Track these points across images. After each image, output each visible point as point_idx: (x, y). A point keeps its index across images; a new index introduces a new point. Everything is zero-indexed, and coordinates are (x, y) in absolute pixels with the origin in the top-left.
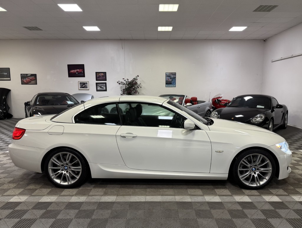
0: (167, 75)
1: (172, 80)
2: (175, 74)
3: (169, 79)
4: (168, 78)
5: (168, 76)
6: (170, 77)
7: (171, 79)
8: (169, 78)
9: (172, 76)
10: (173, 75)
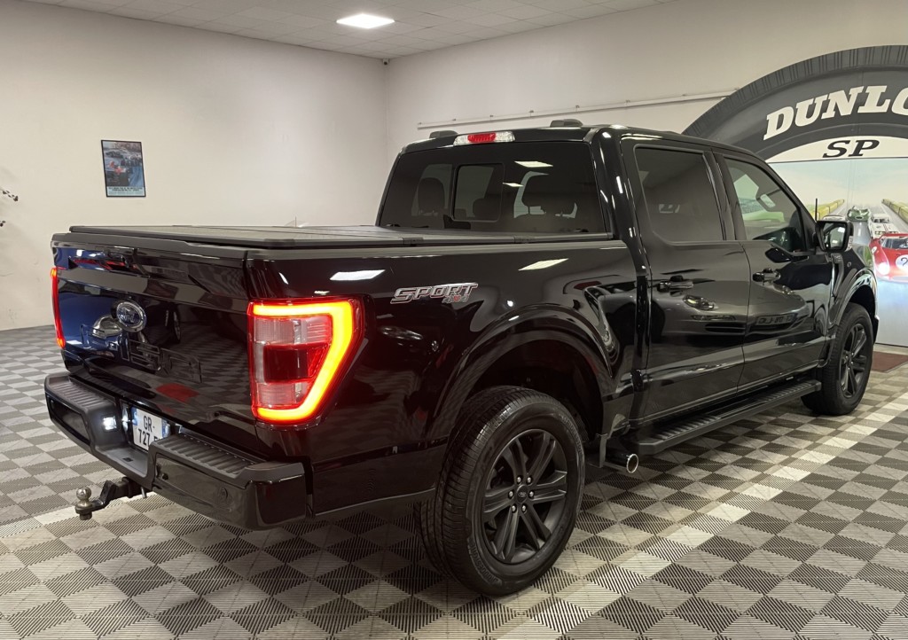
0: (107, 149)
1: (130, 172)
2: (137, 147)
3: (116, 167)
4: (110, 160)
5: (112, 155)
6: (122, 157)
7: (123, 164)
8: (117, 162)
9: (129, 156)
10: (129, 149)
